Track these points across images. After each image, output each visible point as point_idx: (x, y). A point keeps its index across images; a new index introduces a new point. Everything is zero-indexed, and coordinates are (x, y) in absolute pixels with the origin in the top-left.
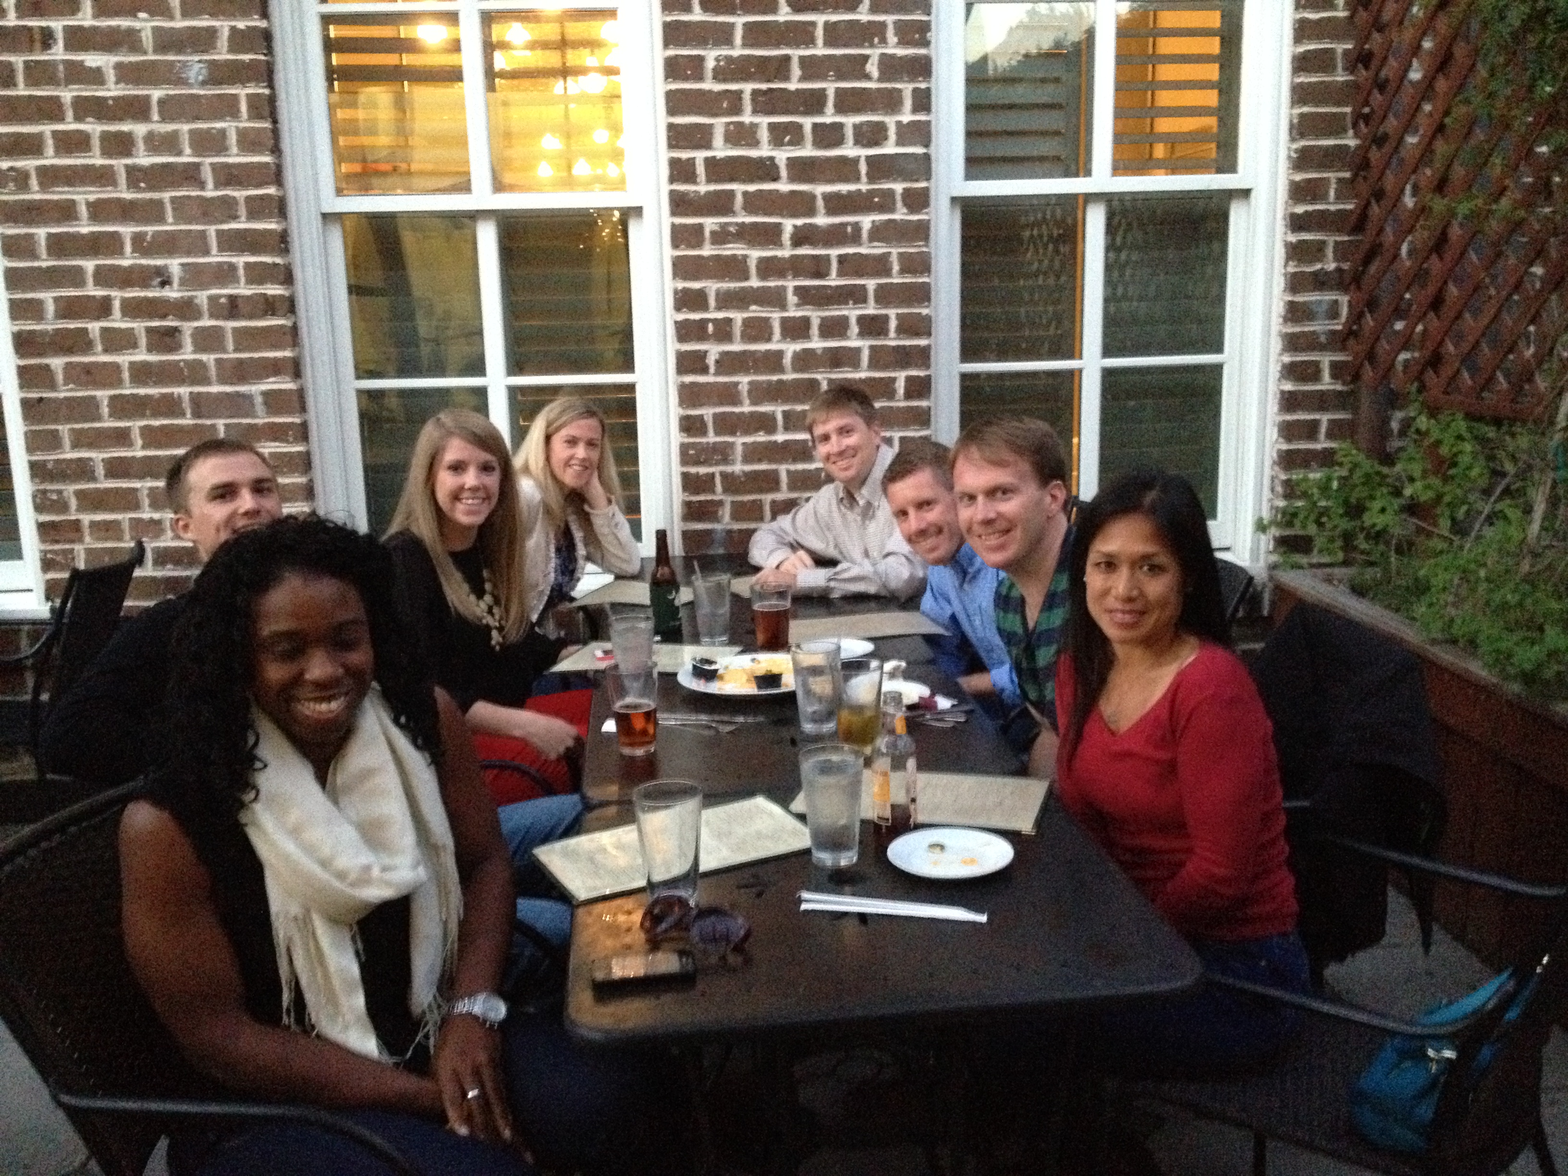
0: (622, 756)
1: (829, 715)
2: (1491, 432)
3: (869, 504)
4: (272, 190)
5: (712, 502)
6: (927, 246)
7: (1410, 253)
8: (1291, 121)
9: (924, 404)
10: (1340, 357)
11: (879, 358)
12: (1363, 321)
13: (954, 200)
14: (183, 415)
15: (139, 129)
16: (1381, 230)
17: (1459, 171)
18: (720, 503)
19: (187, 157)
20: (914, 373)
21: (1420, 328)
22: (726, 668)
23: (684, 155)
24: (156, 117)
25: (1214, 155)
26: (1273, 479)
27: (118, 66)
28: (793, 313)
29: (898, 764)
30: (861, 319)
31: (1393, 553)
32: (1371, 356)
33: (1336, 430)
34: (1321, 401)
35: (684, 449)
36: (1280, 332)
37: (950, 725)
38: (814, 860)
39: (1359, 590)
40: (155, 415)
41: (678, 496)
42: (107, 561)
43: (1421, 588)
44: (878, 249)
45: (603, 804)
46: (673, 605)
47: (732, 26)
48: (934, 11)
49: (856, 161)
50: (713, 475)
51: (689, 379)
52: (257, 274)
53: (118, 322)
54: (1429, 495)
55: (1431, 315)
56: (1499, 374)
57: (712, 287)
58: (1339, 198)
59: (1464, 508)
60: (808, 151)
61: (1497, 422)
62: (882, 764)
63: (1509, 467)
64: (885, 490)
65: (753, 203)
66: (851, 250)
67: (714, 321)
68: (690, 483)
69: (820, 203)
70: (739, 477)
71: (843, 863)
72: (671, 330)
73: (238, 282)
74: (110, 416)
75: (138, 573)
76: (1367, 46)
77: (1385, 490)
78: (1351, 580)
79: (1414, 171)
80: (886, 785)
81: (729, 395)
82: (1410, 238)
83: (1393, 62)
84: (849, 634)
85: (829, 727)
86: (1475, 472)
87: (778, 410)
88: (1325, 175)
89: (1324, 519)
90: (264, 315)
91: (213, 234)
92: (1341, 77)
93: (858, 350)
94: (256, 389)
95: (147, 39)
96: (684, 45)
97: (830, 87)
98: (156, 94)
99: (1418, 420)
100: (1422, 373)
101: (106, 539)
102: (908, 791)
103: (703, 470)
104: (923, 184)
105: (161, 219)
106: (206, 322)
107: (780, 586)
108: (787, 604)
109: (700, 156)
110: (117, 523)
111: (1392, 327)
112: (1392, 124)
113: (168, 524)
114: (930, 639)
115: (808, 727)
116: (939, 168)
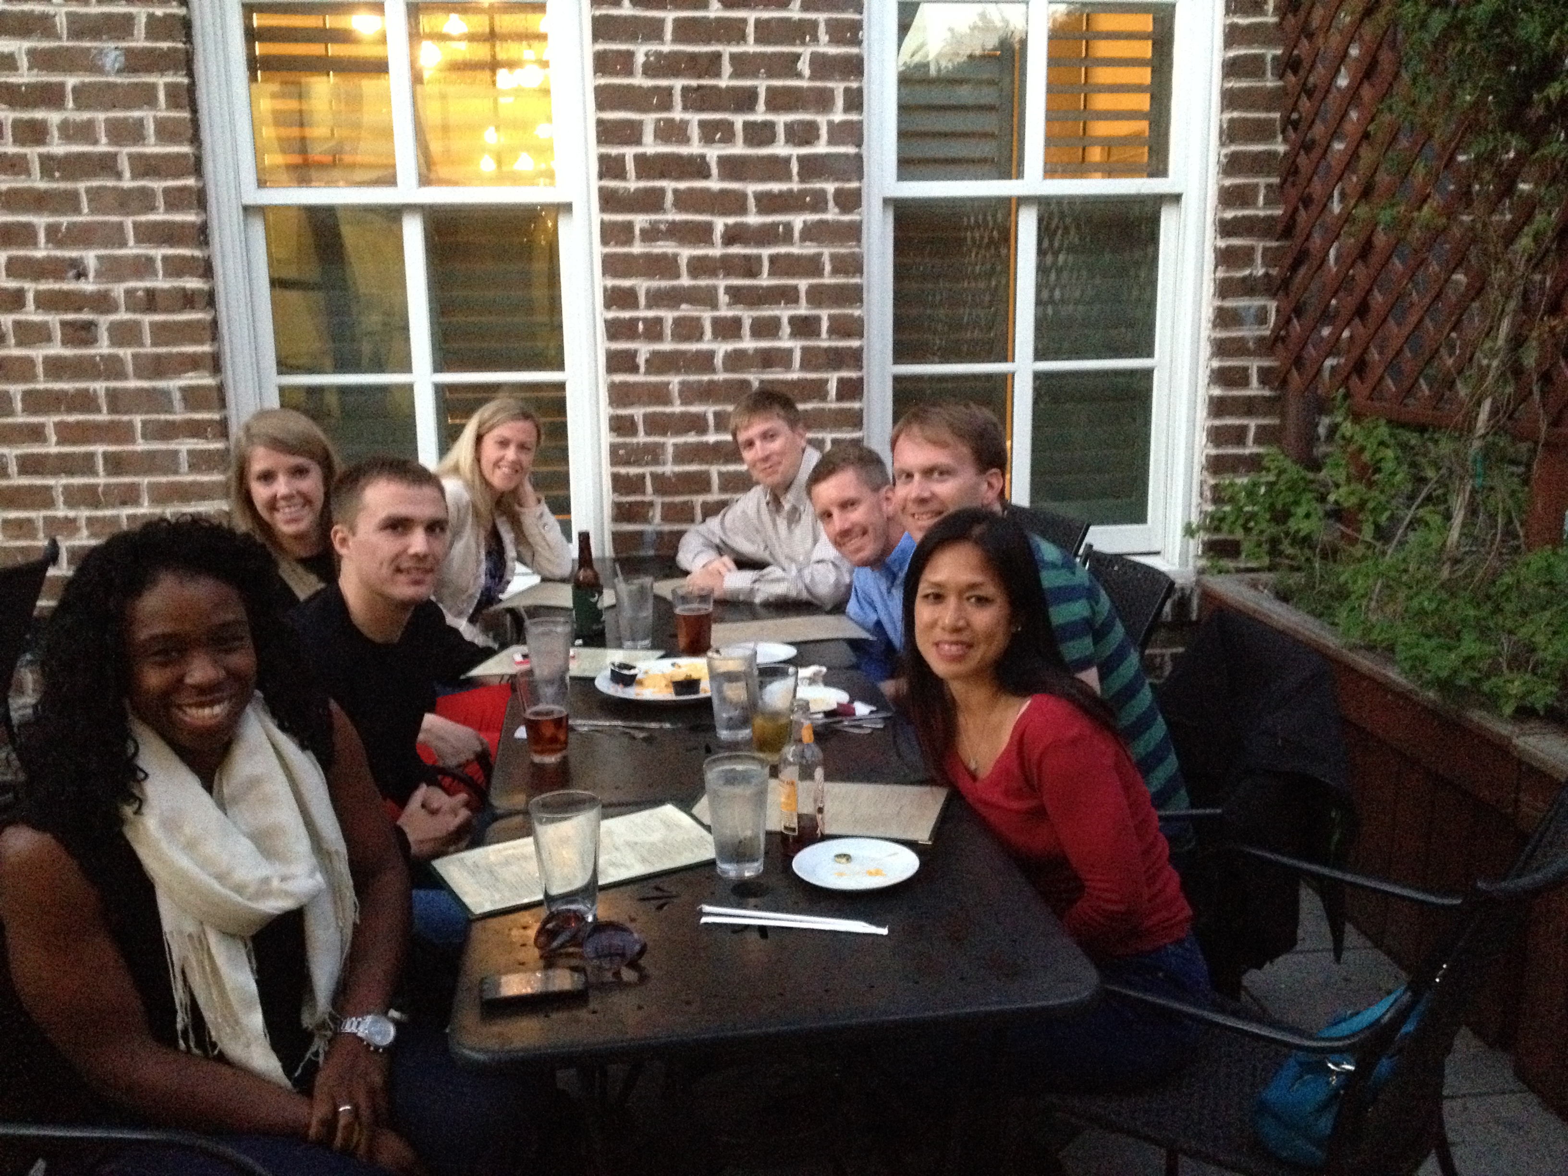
0: (534, 764)
1: (744, 722)
2: (1414, 439)
3: (795, 509)
4: (191, 182)
5: (643, 503)
6: (859, 247)
7: (1337, 259)
8: (1221, 127)
9: (856, 405)
10: (1267, 363)
11: (810, 359)
12: (1290, 328)
13: (886, 201)
14: (99, 411)
15: (54, 117)
16: (1309, 236)
17: (1383, 178)
18: (651, 504)
19: (103, 147)
20: (846, 374)
21: (1346, 334)
22: (646, 673)
23: (614, 151)
24: (70, 104)
25: (1146, 158)
26: (1202, 483)
27: (32, 53)
28: (725, 312)
29: (806, 774)
30: (792, 320)
31: (1318, 558)
32: (1298, 362)
33: (1264, 436)
34: (1249, 407)
35: (614, 449)
36: (1209, 337)
37: (869, 731)
38: (718, 871)
39: (1284, 596)
40: (70, 410)
41: (608, 497)
42: (20, 559)
43: (1342, 594)
44: (809, 249)
45: (510, 814)
46: (596, 608)
47: (662, 21)
48: (865, 10)
49: (787, 160)
50: (643, 477)
51: (618, 378)
52: (176, 268)
53: (31, 315)
54: (1354, 500)
55: (1357, 320)
56: (1422, 381)
57: (642, 285)
58: (1268, 203)
59: (1387, 514)
60: (739, 149)
61: (1422, 429)
62: (790, 773)
63: (1430, 473)
64: (809, 492)
65: (683, 201)
66: (783, 250)
67: (645, 320)
68: (620, 484)
69: (751, 202)
70: (669, 478)
71: (747, 874)
72: (601, 328)
73: (157, 275)
74: (24, 410)
75: (51, 572)
76: (1296, 52)
77: (1310, 496)
78: (1275, 586)
79: (1340, 179)
80: (793, 796)
81: (660, 395)
82: (1336, 244)
83: (1320, 69)
84: (770, 639)
85: (744, 734)
86: (1399, 477)
87: (709, 410)
88: (1255, 180)
89: (1252, 524)
90: (182, 309)
91: (130, 226)
92: (1270, 82)
93: (790, 351)
94: (174, 384)
95: (61, 23)
96: (612, 39)
97: (762, 85)
98: (71, 81)
99: (1344, 425)
100: (1347, 378)
101: (17, 538)
102: (815, 801)
103: (633, 471)
104: (854, 185)
105: (77, 210)
106: (123, 316)
107: (703, 589)
108: (710, 608)
109: (629, 152)
110: (29, 521)
111: (1320, 332)
112: (1319, 130)
113: (84, 523)
114: (854, 644)
115: (724, 734)
116: (871, 167)
